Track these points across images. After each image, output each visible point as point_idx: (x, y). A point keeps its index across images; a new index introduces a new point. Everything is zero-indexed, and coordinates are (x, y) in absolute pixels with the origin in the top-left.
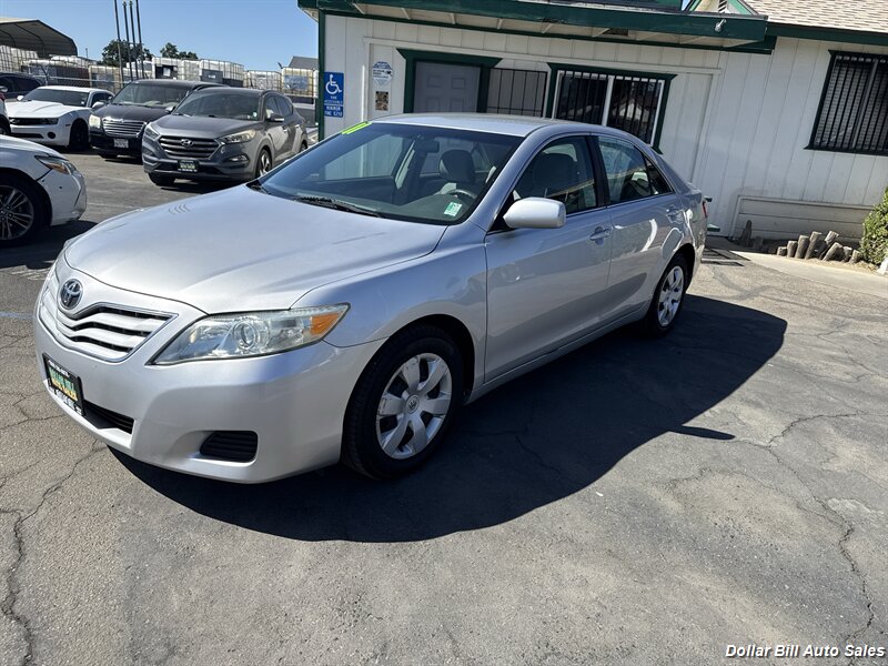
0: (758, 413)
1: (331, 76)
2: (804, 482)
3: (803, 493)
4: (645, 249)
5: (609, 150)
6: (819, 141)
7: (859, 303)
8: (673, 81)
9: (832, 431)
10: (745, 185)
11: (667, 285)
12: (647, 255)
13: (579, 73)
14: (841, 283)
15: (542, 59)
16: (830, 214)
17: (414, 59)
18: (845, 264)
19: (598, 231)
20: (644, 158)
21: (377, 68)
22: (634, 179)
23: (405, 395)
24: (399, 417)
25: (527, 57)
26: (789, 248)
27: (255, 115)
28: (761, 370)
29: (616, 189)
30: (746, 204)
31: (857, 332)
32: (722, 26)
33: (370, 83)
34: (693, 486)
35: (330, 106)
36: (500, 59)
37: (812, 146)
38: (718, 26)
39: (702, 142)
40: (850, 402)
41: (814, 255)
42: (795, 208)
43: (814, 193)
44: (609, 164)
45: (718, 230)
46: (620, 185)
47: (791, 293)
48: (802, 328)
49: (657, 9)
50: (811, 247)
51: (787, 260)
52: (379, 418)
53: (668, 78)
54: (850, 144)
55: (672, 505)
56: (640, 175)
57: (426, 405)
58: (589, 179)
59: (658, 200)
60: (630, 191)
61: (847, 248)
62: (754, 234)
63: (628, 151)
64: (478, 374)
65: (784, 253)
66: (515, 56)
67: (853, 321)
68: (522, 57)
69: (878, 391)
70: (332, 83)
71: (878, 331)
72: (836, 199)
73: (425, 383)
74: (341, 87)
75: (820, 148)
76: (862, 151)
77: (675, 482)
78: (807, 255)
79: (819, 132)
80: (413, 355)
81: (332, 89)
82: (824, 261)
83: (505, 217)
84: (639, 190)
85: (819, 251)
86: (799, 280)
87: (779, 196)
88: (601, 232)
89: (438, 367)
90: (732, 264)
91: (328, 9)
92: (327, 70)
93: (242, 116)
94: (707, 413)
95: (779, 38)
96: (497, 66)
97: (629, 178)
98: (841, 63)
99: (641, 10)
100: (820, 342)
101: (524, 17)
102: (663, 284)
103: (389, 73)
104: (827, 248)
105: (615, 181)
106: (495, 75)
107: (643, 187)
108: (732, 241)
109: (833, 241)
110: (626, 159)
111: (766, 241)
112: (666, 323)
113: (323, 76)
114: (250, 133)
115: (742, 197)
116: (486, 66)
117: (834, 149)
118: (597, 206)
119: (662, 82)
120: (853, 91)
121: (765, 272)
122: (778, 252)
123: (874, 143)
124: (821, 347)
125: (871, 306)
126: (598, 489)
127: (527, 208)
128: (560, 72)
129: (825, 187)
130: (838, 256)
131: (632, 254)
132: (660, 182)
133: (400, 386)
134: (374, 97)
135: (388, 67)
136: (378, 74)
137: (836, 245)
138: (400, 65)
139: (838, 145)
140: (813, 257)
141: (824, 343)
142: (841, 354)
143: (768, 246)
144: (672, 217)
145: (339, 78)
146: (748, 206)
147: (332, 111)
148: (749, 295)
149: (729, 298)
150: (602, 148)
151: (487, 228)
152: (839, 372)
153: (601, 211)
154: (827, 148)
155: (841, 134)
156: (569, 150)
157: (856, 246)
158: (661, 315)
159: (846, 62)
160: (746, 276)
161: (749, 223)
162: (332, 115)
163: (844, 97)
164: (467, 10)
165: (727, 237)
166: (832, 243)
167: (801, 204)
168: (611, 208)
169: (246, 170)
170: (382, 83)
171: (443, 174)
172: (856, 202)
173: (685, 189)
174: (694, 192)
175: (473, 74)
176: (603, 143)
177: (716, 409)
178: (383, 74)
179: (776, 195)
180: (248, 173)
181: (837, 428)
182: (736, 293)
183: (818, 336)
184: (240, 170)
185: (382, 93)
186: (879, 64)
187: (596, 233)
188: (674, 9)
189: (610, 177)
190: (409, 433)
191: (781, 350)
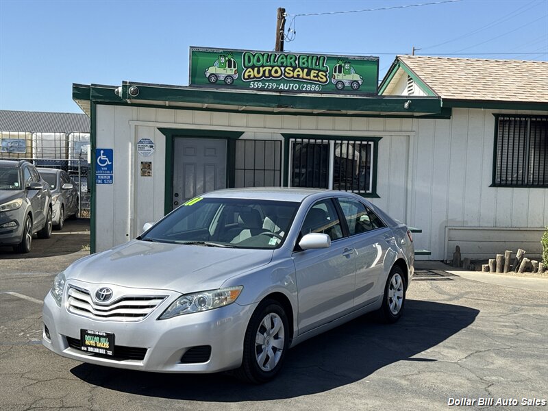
0: (453, 351)
1: (102, 152)
2: (473, 372)
3: (472, 376)
4: (373, 265)
5: (345, 204)
6: (499, 180)
7: (534, 297)
8: (380, 142)
9: (494, 355)
10: (449, 218)
11: (392, 285)
12: (374, 269)
13: (307, 140)
14: (526, 286)
15: (276, 131)
16: (519, 236)
17: (172, 136)
18: (535, 274)
19: (346, 250)
20: (366, 207)
21: (141, 143)
22: (362, 220)
23: (265, 334)
24: (263, 347)
25: (265, 130)
26: (490, 265)
27: (17, 184)
28: (457, 333)
29: (352, 226)
30: (453, 232)
31: (528, 313)
32: (409, 105)
33: (135, 155)
34: (415, 377)
35: (101, 175)
36: (244, 132)
37: (494, 184)
38: (406, 105)
39: (409, 187)
40: (509, 344)
41: (510, 269)
42: (492, 234)
43: (504, 221)
44: (346, 212)
45: (429, 254)
46: (353, 224)
47: (487, 294)
48: (489, 313)
49: (360, 95)
50: (506, 263)
51: (490, 274)
52: (256, 345)
53: (376, 140)
54: (523, 181)
55: (404, 382)
56: (365, 217)
57: (274, 343)
58: (336, 219)
59: (378, 232)
60: (360, 228)
61: (534, 262)
62: (463, 257)
63: (355, 204)
64: (295, 328)
65: (488, 270)
66: (255, 130)
67: (526, 307)
68: (260, 130)
69: (528, 339)
70: (103, 157)
71: (542, 312)
72: (522, 224)
73: (273, 330)
74: (111, 160)
75: (500, 185)
76: (533, 186)
77: (405, 376)
78: (505, 270)
79: (498, 173)
80: (268, 313)
81: (103, 162)
82: (519, 273)
83: (300, 244)
84: (365, 226)
85: (513, 266)
86: (494, 286)
87: (476, 224)
88: (348, 251)
89: (278, 321)
90: (445, 279)
91: (99, 100)
92: (98, 147)
93: (5, 187)
94: (423, 353)
95: (454, 109)
96: (241, 138)
97: (358, 219)
98: (503, 122)
99: (348, 96)
100: (499, 319)
101: (263, 104)
102: (389, 286)
103: (152, 147)
104: (519, 263)
105: (350, 221)
106: (239, 145)
107: (367, 224)
108: (447, 264)
109: (522, 257)
110: (355, 209)
111: (473, 262)
112: (396, 313)
113: (95, 152)
114: (19, 202)
115: (448, 228)
116: (232, 138)
117: (512, 185)
118: (343, 237)
119: (372, 143)
120: (516, 141)
121: (470, 283)
122: (483, 269)
123: (541, 179)
124: (499, 322)
125: (543, 298)
126: (367, 380)
127: (310, 239)
128: (291, 140)
129: (511, 215)
130: (528, 269)
131: (364, 270)
132: (377, 221)
133: (263, 330)
134: (140, 166)
135: (151, 142)
136: (142, 148)
137: (525, 260)
138: (161, 141)
139: (514, 182)
140: (510, 271)
141: (502, 320)
142: (511, 324)
143: (475, 265)
144: (388, 241)
145: (109, 153)
146: (455, 234)
147: (103, 180)
148: (456, 298)
149: (441, 300)
150: (341, 204)
151: (292, 250)
152: (507, 332)
153: (345, 240)
154: (506, 185)
155: (515, 176)
156: (323, 207)
157: (540, 260)
158: (392, 306)
159: (506, 121)
160: (455, 286)
161: (458, 248)
162: (103, 183)
163: (511, 146)
164: (218, 101)
165: (442, 261)
166: (522, 258)
167: (495, 230)
168: (351, 238)
169: (14, 235)
170: (146, 155)
171: (241, 224)
172: (537, 225)
173: (395, 224)
174: (400, 226)
175: (222, 144)
176: (341, 201)
177: (428, 350)
178: (146, 148)
179: (475, 224)
180: (16, 237)
181: (497, 354)
182: (446, 297)
183: (499, 317)
184: (9, 235)
185: (146, 163)
186: (531, 121)
187: (345, 252)
188: (372, 95)
189: (348, 218)
190: (268, 358)
191: (472, 324)
